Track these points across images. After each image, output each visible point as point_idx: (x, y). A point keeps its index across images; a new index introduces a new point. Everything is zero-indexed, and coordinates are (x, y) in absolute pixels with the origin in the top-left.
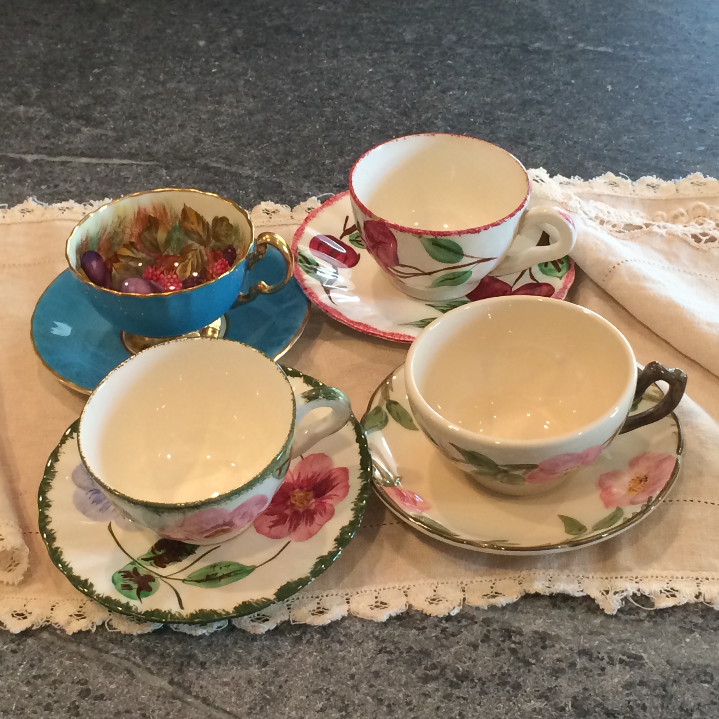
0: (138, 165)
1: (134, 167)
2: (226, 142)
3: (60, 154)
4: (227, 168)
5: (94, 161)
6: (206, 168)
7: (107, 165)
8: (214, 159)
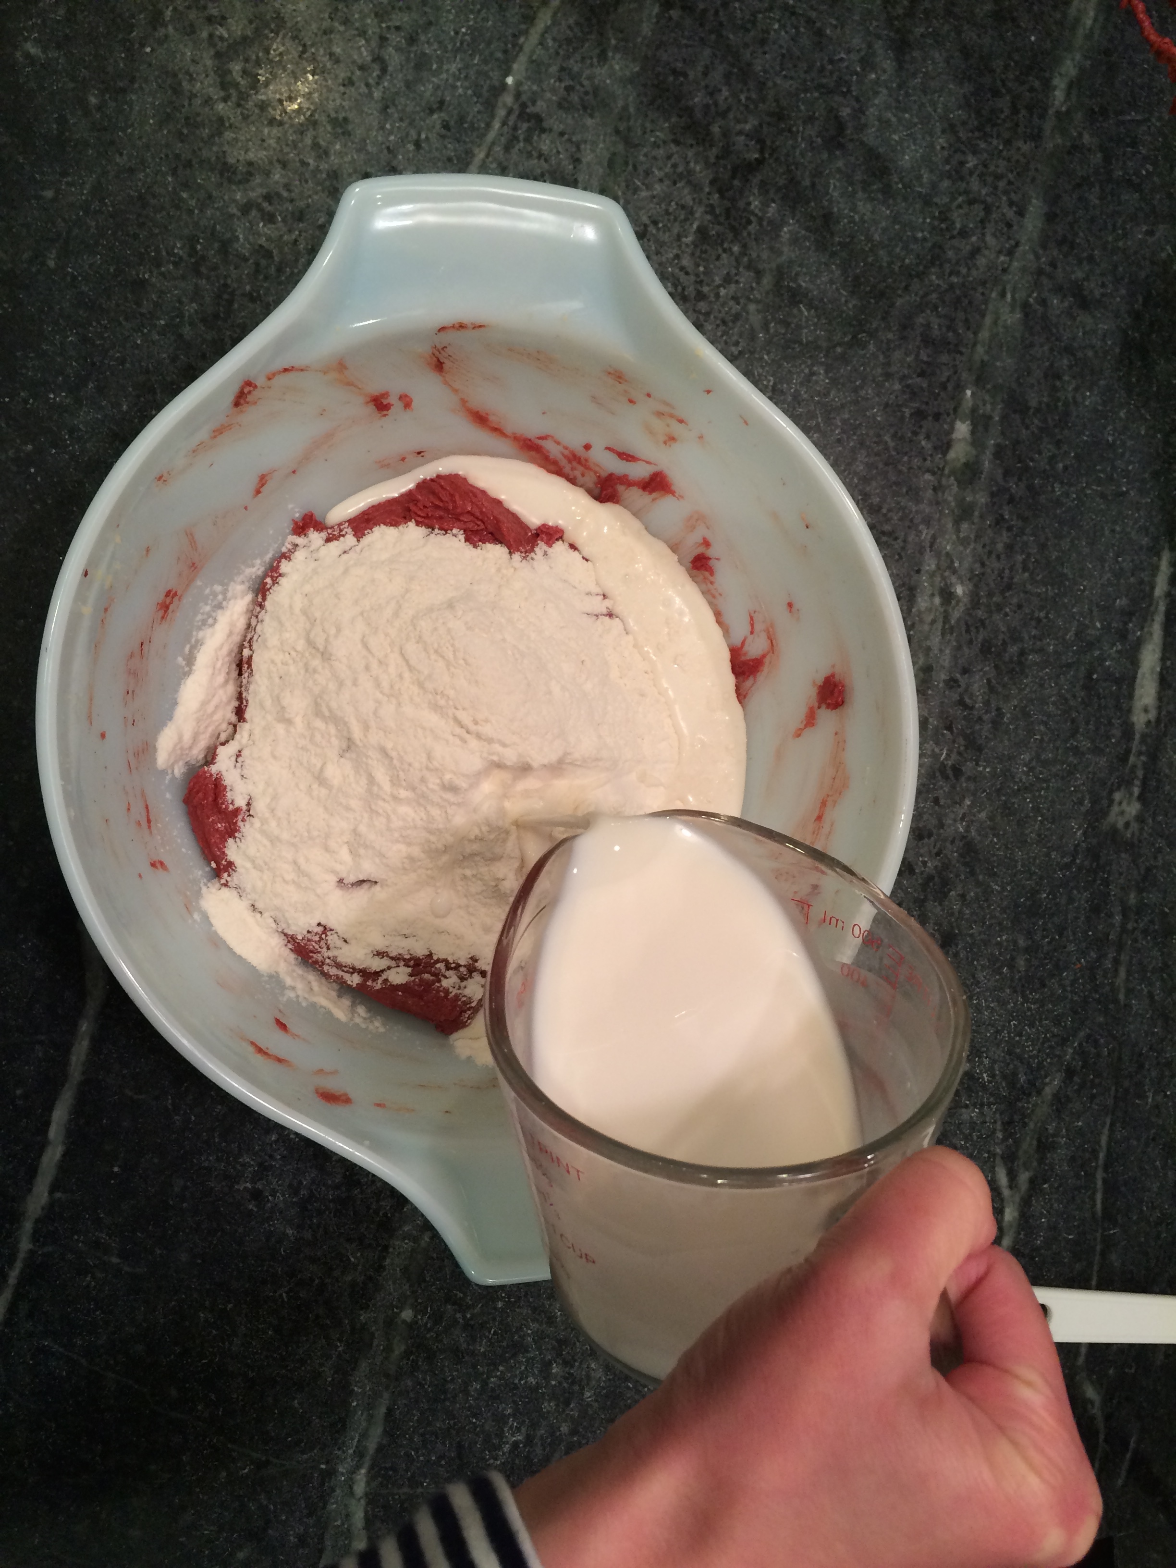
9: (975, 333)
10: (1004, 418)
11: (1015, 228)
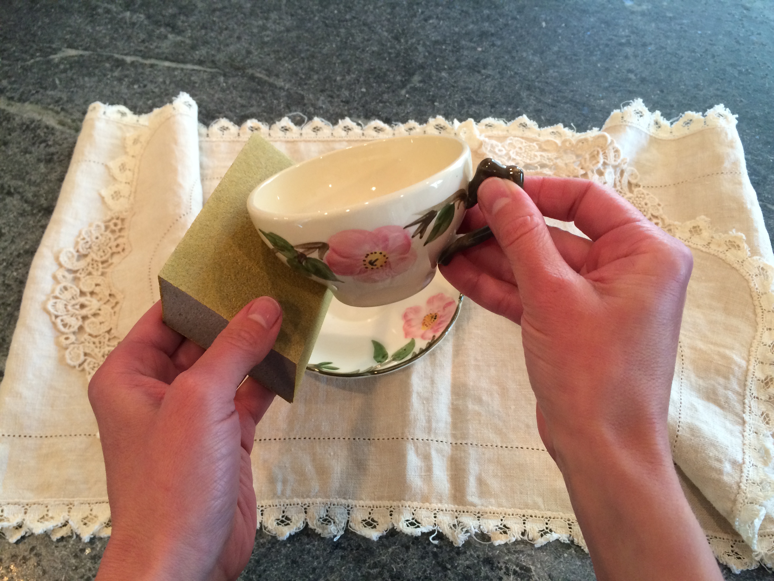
0: (205, 71)
1: (202, 73)
2: (269, 55)
3: (150, 57)
4: (267, 78)
5: (173, 65)
6: (252, 78)
7: (182, 69)
8: (258, 70)
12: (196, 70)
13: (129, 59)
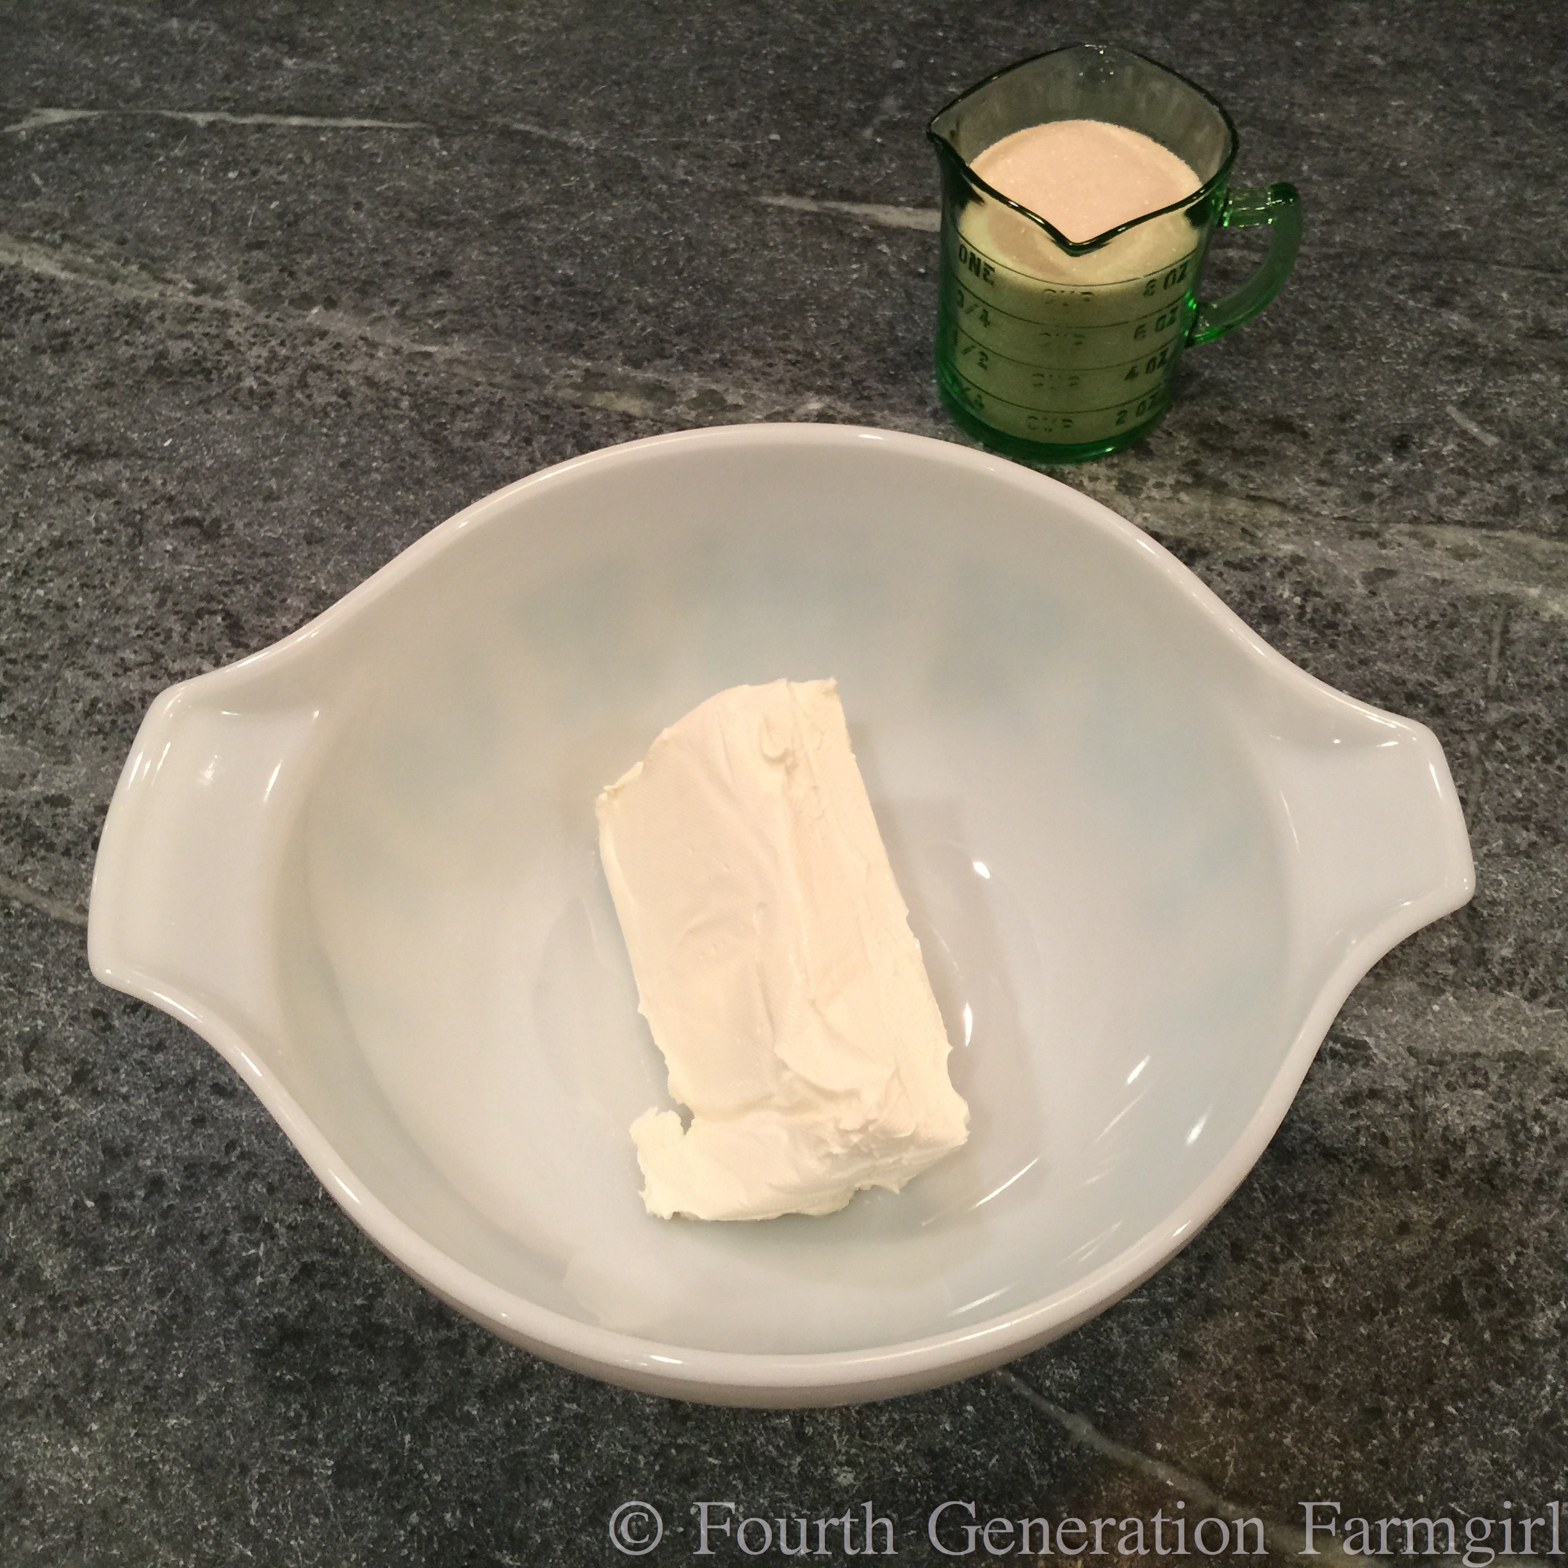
0: (390, 129)
1: (384, 133)
2: (535, 82)
3: (253, 111)
5: (313, 122)
6: (507, 133)
7: (335, 130)
9: (477, 384)
10: (588, 356)
11: (342, 340)
12: (370, 128)
13: (201, 119)
